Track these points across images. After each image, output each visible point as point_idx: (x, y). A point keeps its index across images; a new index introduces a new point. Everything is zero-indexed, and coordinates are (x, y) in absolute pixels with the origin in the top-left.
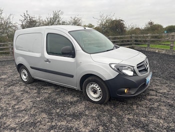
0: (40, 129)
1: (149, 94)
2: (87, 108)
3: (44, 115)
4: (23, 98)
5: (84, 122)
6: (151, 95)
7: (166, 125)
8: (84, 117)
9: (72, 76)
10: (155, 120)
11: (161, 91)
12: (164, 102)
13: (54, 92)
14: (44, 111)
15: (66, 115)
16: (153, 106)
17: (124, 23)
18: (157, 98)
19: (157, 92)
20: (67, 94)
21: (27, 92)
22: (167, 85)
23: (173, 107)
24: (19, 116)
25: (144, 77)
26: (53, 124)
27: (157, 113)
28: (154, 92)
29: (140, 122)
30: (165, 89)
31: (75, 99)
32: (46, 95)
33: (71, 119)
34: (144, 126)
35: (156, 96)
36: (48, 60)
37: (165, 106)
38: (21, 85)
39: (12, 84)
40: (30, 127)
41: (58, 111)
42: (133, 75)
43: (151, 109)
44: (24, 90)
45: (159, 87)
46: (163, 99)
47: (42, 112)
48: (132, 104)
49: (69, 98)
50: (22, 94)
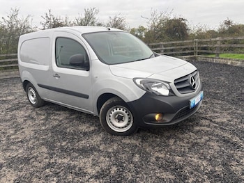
0: (32, 167)
1: (197, 124)
2: (104, 141)
3: (44, 149)
4: (24, 127)
5: (93, 160)
6: (201, 126)
7: (210, 168)
8: (95, 153)
9: (87, 97)
10: (196, 161)
11: (218, 120)
12: (217, 135)
13: (67, 118)
14: (46, 143)
15: (73, 149)
16: (199, 141)
17: (187, 23)
18: (208, 129)
19: (211, 121)
20: (84, 122)
21: (32, 118)
22: (230, 111)
23: (229, 144)
24: (12, 150)
25: (187, 98)
26: (52, 161)
27: (201, 151)
28: (207, 121)
29: (173, 162)
30: (224, 117)
31: (92, 128)
32: (55, 123)
33: (77, 155)
34: (176, 169)
35: (209, 126)
36: (57, 75)
37: (218, 141)
38: (27, 109)
39: (17, 107)
40: (21, 163)
41: (64, 143)
42: (169, 95)
43: (194, 145)
44: (29, 116)
45: (216, 114)
46: (218, 132)
47: (43, 144)
48: (169, 138)
49: (84, 128)
50: (25, 120)
